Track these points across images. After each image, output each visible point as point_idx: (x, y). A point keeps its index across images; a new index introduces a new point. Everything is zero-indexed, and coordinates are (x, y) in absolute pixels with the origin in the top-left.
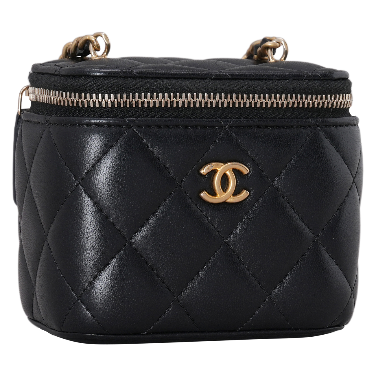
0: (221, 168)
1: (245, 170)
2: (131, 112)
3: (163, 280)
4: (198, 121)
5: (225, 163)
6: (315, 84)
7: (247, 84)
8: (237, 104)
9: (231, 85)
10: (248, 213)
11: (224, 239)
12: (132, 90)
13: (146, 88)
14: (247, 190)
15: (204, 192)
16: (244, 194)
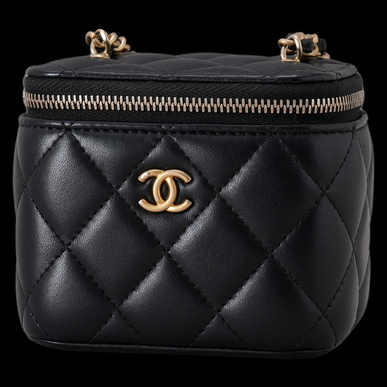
5: (164, 170)
8: (179, 108)
9: (173, 88)
10: (190, 224)
11: (166, 250)
12: (71, 91)
13: (85, 90)
14: (190, 199)
15: (142, 200)
16: (186, 204)
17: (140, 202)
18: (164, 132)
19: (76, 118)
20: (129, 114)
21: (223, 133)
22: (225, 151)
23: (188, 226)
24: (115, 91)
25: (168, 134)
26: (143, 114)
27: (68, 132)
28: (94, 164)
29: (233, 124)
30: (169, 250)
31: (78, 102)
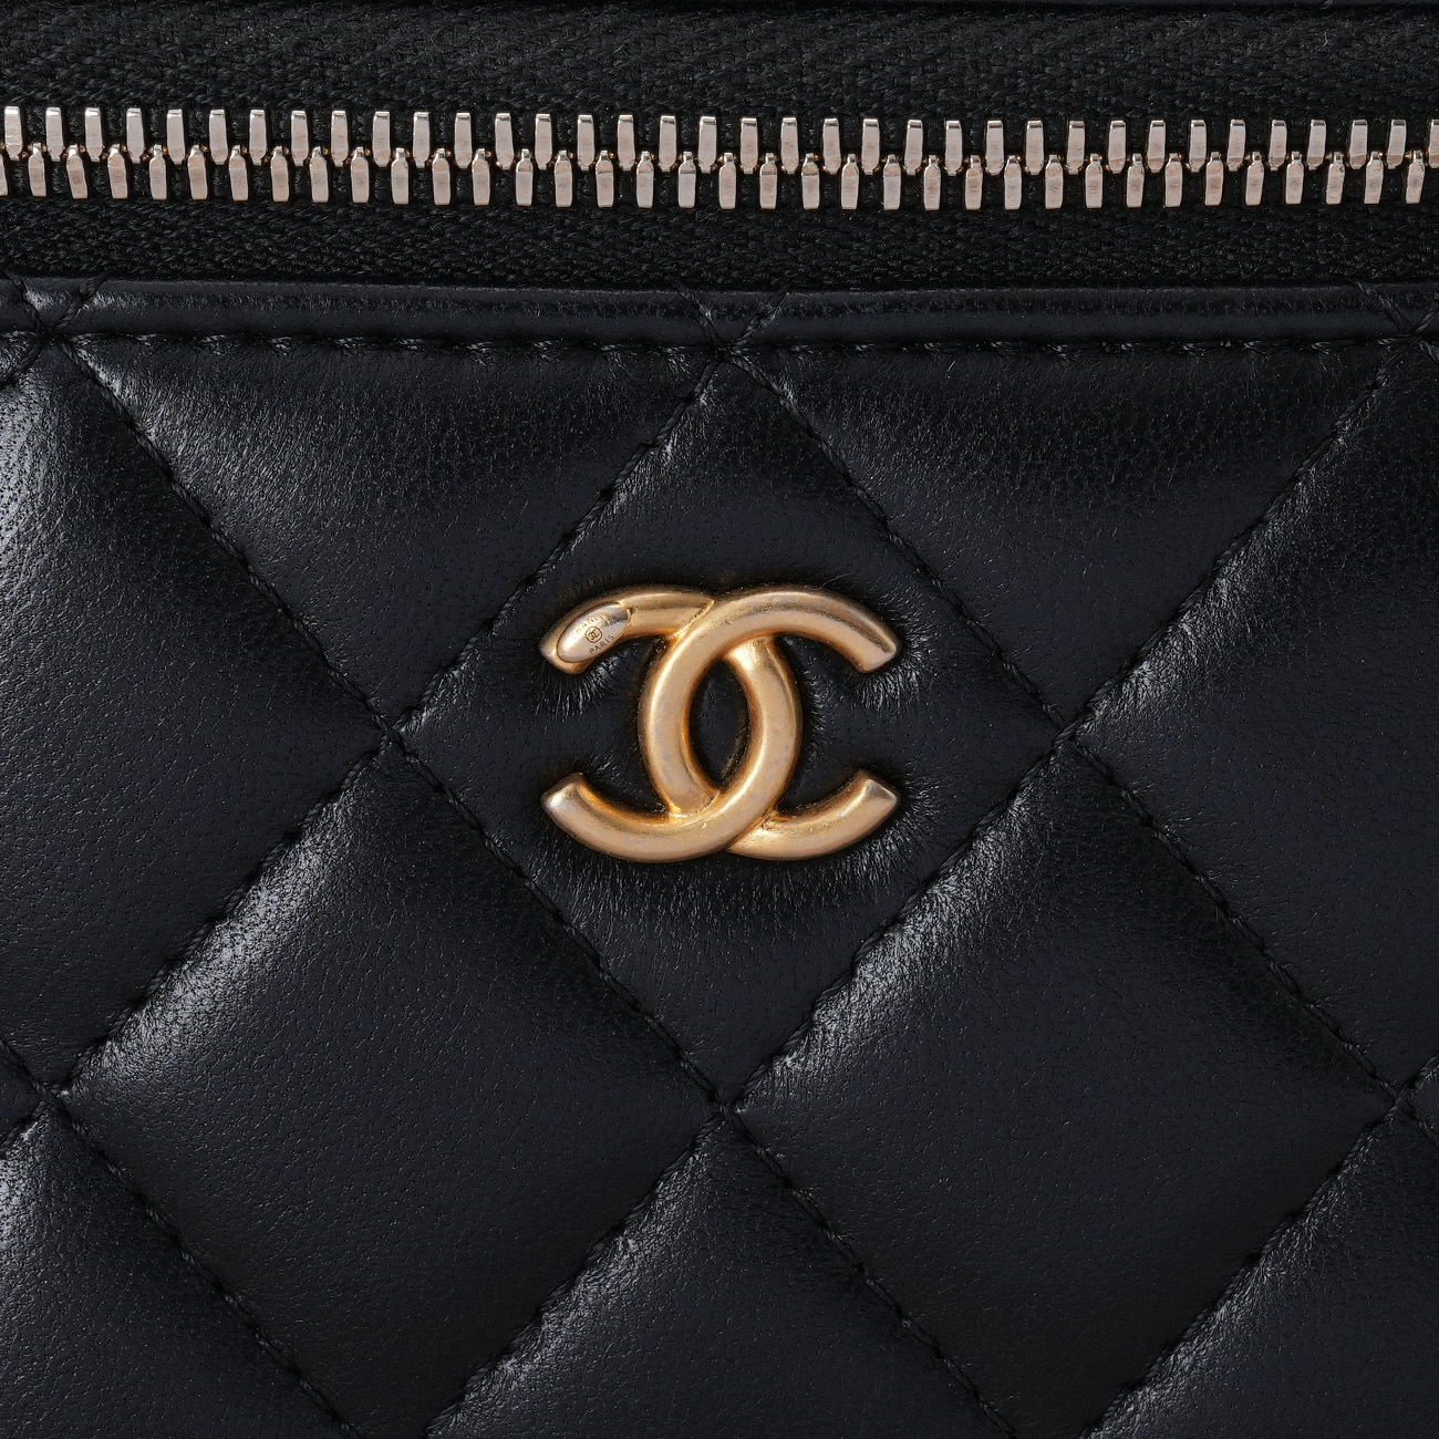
0: (695, 632)
2: (71, 224)
4: (531, 304)
5: (719, 589)
6: (1402, 43)
7: (891, 52)
8: (811, 189)
9: (771, 58)
10: (886, 929)
11: (717, 1097)
12: (66, 81)
13: (163, 75)
14: (887, 775)
15: (569, 787)
16: (861, 806)
17: (557, 801)
18: (712, 349)
19: (89, 253)
20: (466, 226)
21: (1098, 345)
22: (1125, 464)
23: (873, 946)
24: (374, 79)
25: (739, 357)
26: (561, 225)
27: (52, 352)
28: (245, 562)
29: (1157, 283)
30: (740, 1098)
31: (114, 151)
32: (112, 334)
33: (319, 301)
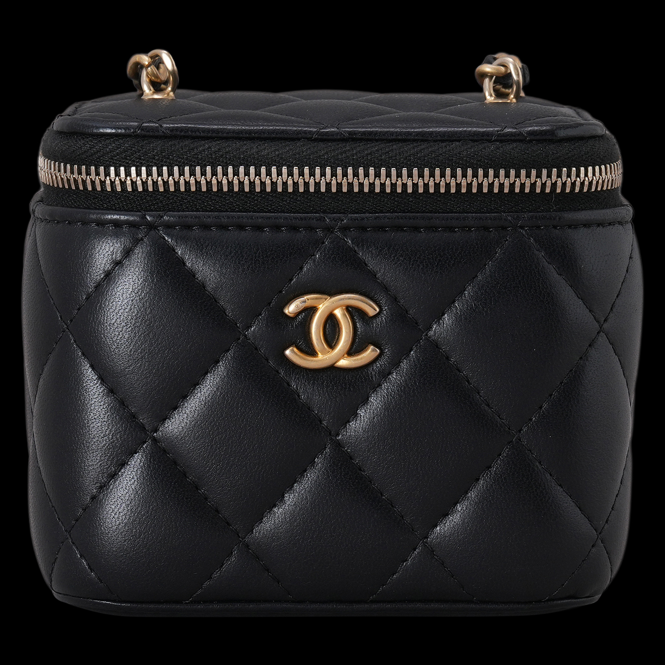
0: (324, 306)
1: (371, 309)
2: (159, 199)
3: (215, 506)
4: (281, 218)
5: (331, 294)
6: (513, 149)
7: (377, 150)
8: (356, 186)
9: (345, 152)
10: (377, 387)
11: (331, 434)
12: (158, 160)
13: (184, 157)
14: (377, 345)
15: (291, 348)
16: (370, 353)
17: (288, 352)
18: (329, 230)
19: (163, 206)
20: (264, 198)
21: (432, 228)
22: (440, 260)
23: (373, 392)
24: (240, 158)
25: (336, 232)
26: (289, 197)
27: (152, 232)
28: (204, 287)
29: (448, 213)
30: (338, 435)
31: (171, 178)
32: (168, 226)
33: (224, 217)
